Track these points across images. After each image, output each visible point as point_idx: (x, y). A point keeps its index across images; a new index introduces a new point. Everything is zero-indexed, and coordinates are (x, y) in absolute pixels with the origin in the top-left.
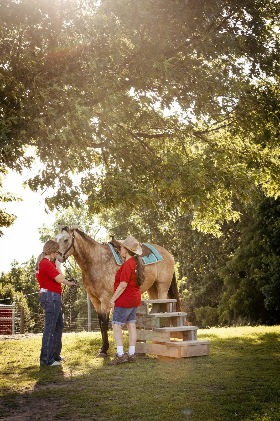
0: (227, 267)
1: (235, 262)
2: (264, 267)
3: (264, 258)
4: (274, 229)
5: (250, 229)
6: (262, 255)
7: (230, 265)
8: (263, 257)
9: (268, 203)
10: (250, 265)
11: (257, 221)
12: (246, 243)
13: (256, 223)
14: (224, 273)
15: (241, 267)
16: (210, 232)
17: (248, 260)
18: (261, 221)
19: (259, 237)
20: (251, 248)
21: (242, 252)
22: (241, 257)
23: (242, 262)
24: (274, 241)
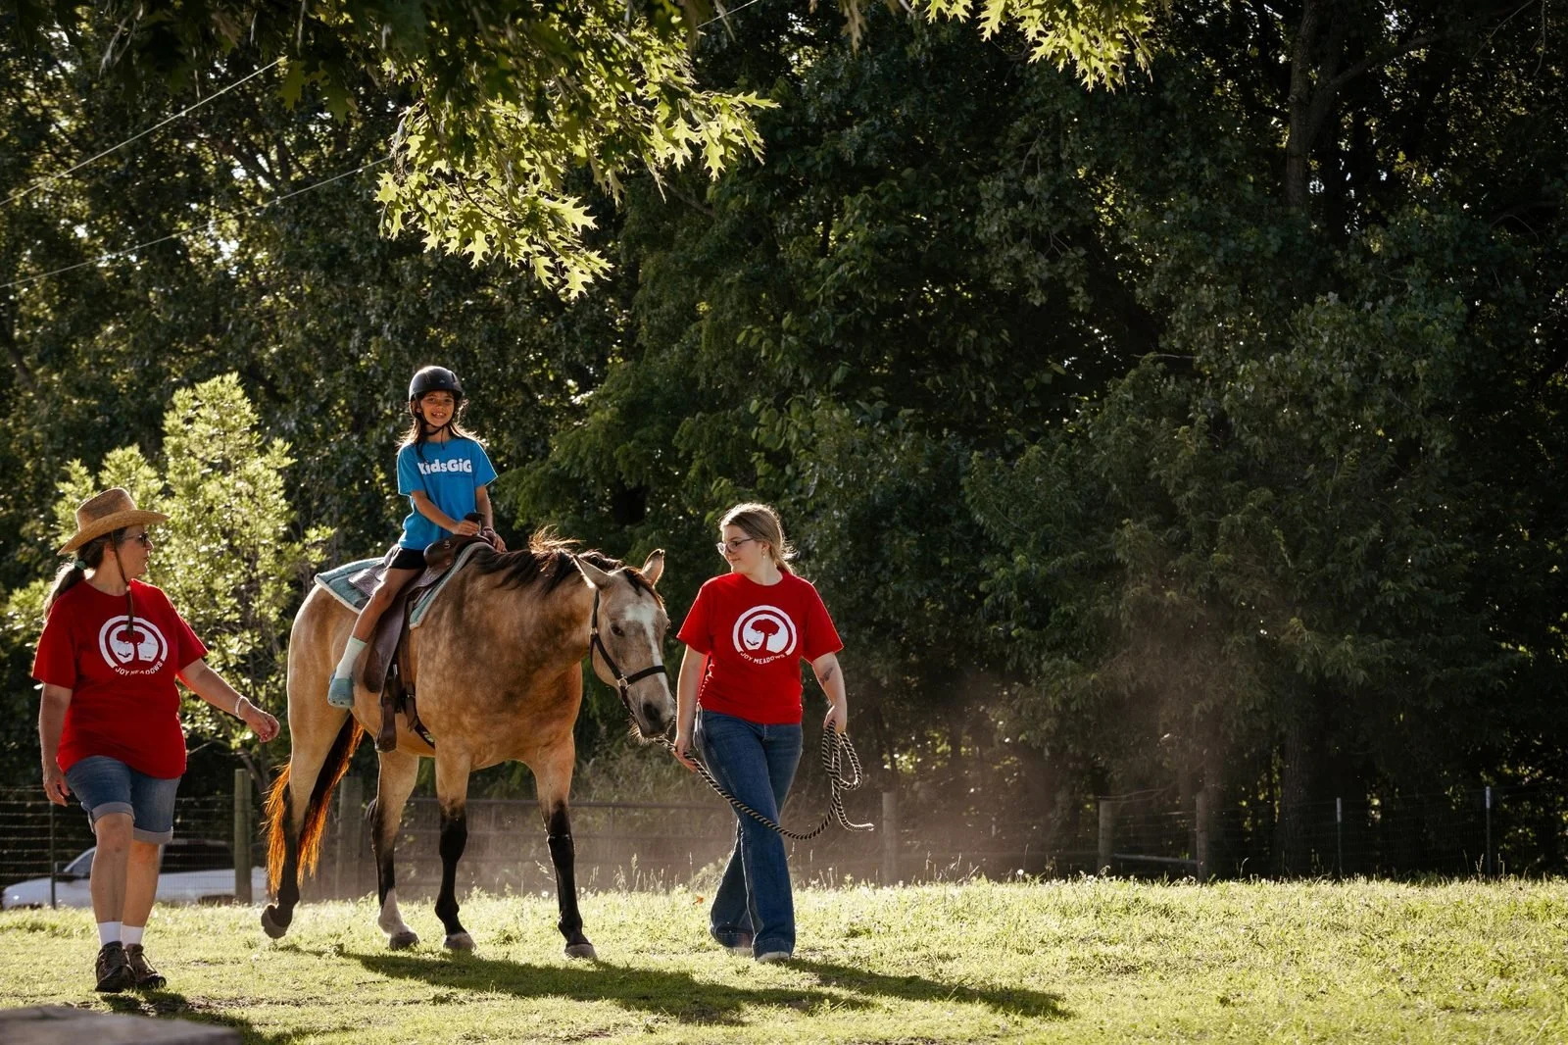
0: (556, 464)
1: (600, 440)
2: (761, 469)
3: (763, 418)
4: (821, 262)
5: (688, 261)
6: (754, 405)
7: (575, 454)
8: (758, 412)
9: (793, 117)
10: (689, 455)
11: (723, 215)
12: (662, 333)
13: (722, 227)
14: (535, 498)
15: (632, 463)
16: (515, 248)
17: (675, 425)
18: (750, 213)
19: (740, 303)
20: (690, 361)
21: (638, 385)
22: (633, 413)
23: (642, 441)
24: (820, 326)
